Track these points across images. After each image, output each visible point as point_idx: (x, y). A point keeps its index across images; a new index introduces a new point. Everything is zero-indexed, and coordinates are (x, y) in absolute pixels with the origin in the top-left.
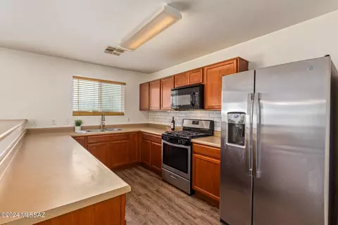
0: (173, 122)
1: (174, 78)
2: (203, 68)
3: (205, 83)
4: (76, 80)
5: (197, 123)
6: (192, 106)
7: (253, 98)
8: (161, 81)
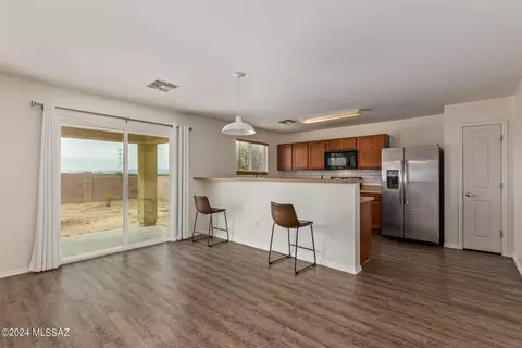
1: (326, 143)
2: (356, 138)
3: (358, 149)
4: (237, 142)
6: (348, 166)
7: (404, 162)
8: (309, 145)
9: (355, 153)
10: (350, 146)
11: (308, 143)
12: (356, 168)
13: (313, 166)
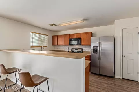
0: (68, 49)
1: (70, 35)
2: (81, 33)
3: (81, 38)
5: (77, 49)
6: (78, 44)
7: (100, 43)
8: (63, 36)
9: (80, 39)
10: (79, 36)
11: (63, 35)
12: (81, 45)
13: (65, 44)
